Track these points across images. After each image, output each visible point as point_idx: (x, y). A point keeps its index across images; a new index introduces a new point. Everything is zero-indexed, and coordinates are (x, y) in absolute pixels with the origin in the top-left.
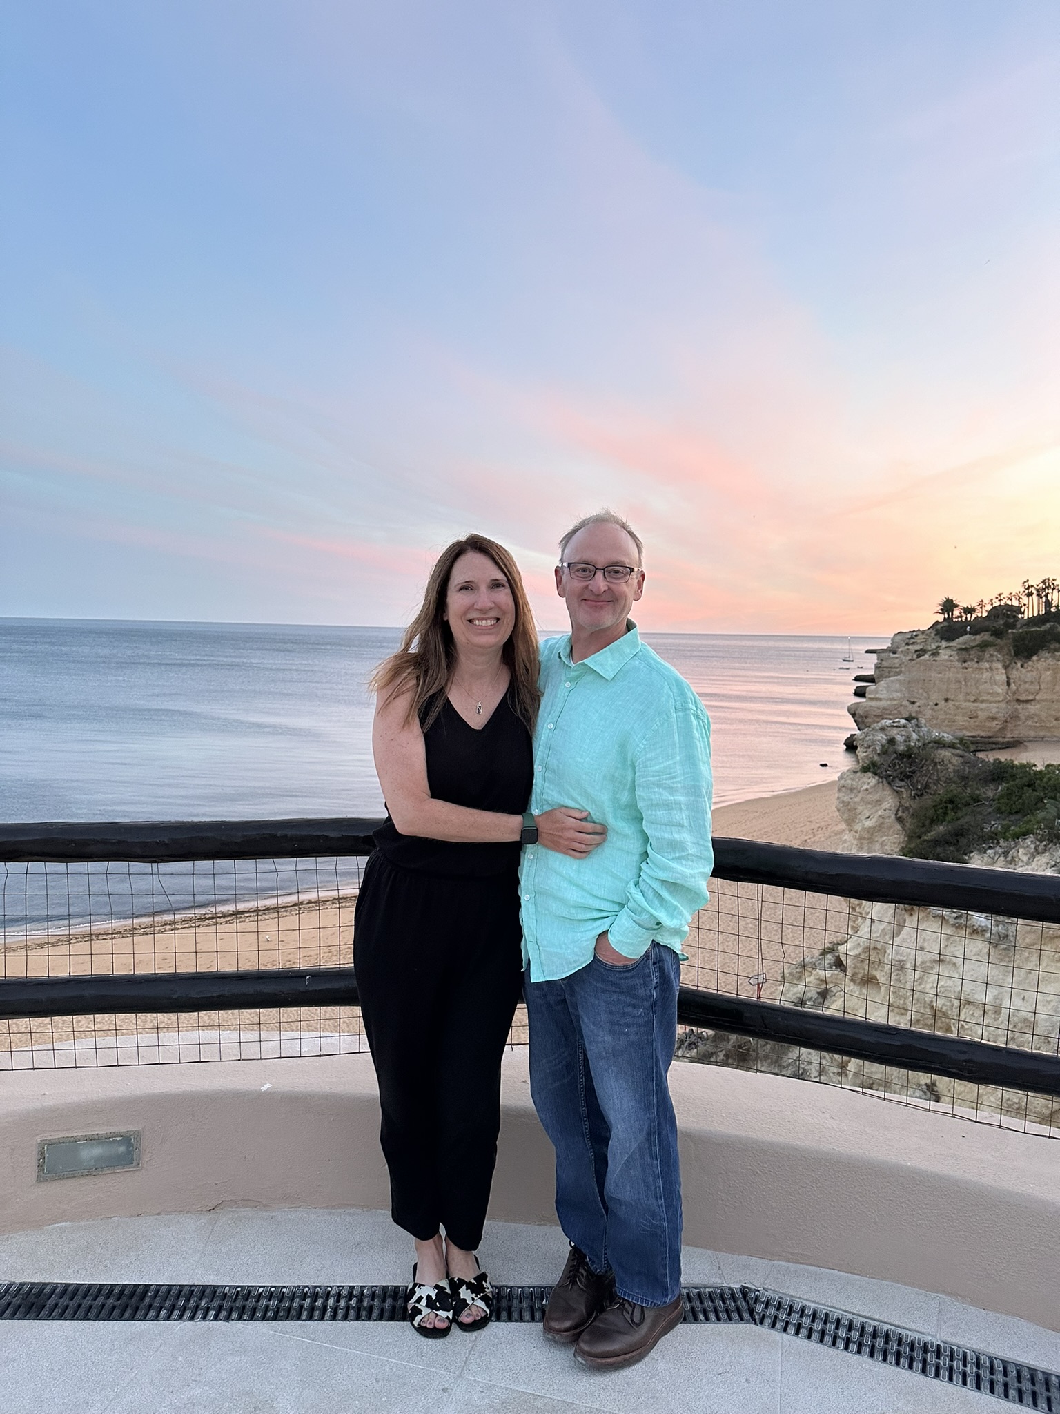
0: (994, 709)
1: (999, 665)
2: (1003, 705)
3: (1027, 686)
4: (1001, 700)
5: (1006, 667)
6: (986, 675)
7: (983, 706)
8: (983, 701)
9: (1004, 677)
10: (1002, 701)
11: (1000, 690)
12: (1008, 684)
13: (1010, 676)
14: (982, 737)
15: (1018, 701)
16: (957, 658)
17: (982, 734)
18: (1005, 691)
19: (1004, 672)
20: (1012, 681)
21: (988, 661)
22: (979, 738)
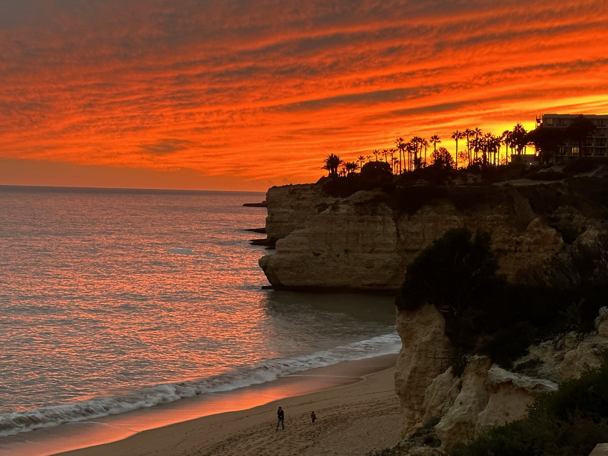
0: (387, 258)
1: (390, 219)
2: (395, 255)
3: (414, 237)
4: (392, 250)
5: (396, 220)
6: (379, 228)
7: (377, 256)
8: (378, 252)
9: (394, 229)
10: (394, 251)
11: (391, 240)
12: (398, 236)
13: (399, 228)
14: (378, 285)
15: (406, 250)
16: (354, 212)
17: (378, 281)
18: (396, 242)
19: (394, 224)
20: (401, 232)
21: (381, 215)
22: (375, 286)
